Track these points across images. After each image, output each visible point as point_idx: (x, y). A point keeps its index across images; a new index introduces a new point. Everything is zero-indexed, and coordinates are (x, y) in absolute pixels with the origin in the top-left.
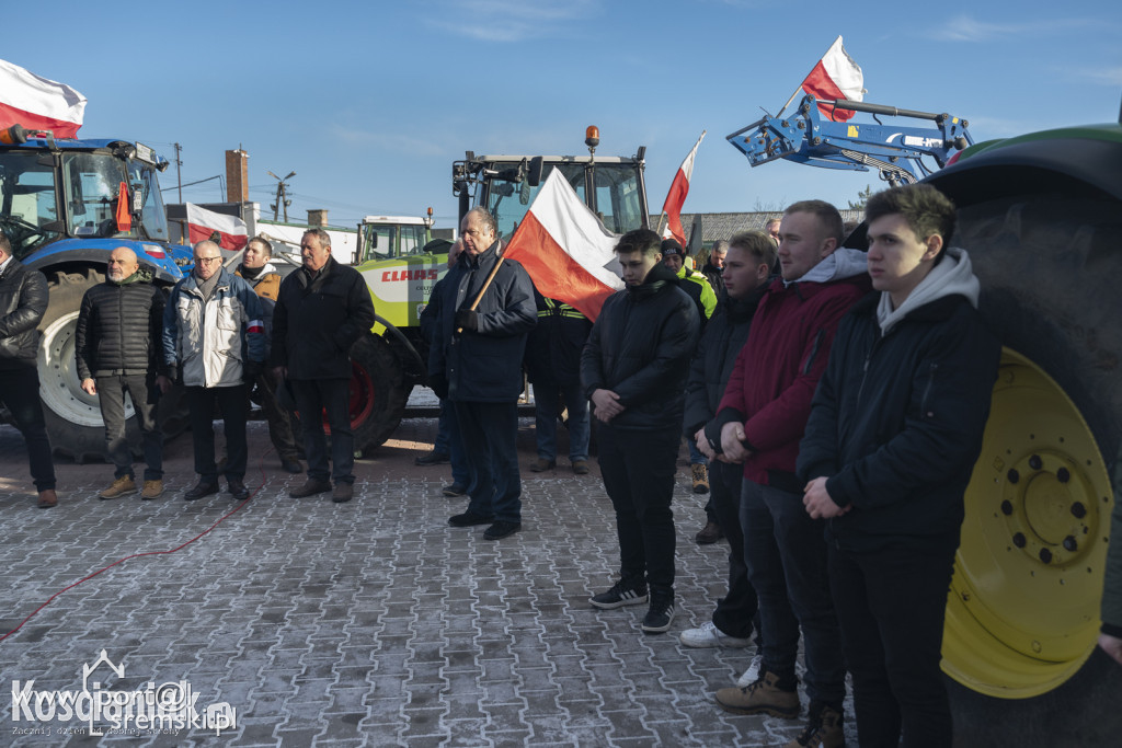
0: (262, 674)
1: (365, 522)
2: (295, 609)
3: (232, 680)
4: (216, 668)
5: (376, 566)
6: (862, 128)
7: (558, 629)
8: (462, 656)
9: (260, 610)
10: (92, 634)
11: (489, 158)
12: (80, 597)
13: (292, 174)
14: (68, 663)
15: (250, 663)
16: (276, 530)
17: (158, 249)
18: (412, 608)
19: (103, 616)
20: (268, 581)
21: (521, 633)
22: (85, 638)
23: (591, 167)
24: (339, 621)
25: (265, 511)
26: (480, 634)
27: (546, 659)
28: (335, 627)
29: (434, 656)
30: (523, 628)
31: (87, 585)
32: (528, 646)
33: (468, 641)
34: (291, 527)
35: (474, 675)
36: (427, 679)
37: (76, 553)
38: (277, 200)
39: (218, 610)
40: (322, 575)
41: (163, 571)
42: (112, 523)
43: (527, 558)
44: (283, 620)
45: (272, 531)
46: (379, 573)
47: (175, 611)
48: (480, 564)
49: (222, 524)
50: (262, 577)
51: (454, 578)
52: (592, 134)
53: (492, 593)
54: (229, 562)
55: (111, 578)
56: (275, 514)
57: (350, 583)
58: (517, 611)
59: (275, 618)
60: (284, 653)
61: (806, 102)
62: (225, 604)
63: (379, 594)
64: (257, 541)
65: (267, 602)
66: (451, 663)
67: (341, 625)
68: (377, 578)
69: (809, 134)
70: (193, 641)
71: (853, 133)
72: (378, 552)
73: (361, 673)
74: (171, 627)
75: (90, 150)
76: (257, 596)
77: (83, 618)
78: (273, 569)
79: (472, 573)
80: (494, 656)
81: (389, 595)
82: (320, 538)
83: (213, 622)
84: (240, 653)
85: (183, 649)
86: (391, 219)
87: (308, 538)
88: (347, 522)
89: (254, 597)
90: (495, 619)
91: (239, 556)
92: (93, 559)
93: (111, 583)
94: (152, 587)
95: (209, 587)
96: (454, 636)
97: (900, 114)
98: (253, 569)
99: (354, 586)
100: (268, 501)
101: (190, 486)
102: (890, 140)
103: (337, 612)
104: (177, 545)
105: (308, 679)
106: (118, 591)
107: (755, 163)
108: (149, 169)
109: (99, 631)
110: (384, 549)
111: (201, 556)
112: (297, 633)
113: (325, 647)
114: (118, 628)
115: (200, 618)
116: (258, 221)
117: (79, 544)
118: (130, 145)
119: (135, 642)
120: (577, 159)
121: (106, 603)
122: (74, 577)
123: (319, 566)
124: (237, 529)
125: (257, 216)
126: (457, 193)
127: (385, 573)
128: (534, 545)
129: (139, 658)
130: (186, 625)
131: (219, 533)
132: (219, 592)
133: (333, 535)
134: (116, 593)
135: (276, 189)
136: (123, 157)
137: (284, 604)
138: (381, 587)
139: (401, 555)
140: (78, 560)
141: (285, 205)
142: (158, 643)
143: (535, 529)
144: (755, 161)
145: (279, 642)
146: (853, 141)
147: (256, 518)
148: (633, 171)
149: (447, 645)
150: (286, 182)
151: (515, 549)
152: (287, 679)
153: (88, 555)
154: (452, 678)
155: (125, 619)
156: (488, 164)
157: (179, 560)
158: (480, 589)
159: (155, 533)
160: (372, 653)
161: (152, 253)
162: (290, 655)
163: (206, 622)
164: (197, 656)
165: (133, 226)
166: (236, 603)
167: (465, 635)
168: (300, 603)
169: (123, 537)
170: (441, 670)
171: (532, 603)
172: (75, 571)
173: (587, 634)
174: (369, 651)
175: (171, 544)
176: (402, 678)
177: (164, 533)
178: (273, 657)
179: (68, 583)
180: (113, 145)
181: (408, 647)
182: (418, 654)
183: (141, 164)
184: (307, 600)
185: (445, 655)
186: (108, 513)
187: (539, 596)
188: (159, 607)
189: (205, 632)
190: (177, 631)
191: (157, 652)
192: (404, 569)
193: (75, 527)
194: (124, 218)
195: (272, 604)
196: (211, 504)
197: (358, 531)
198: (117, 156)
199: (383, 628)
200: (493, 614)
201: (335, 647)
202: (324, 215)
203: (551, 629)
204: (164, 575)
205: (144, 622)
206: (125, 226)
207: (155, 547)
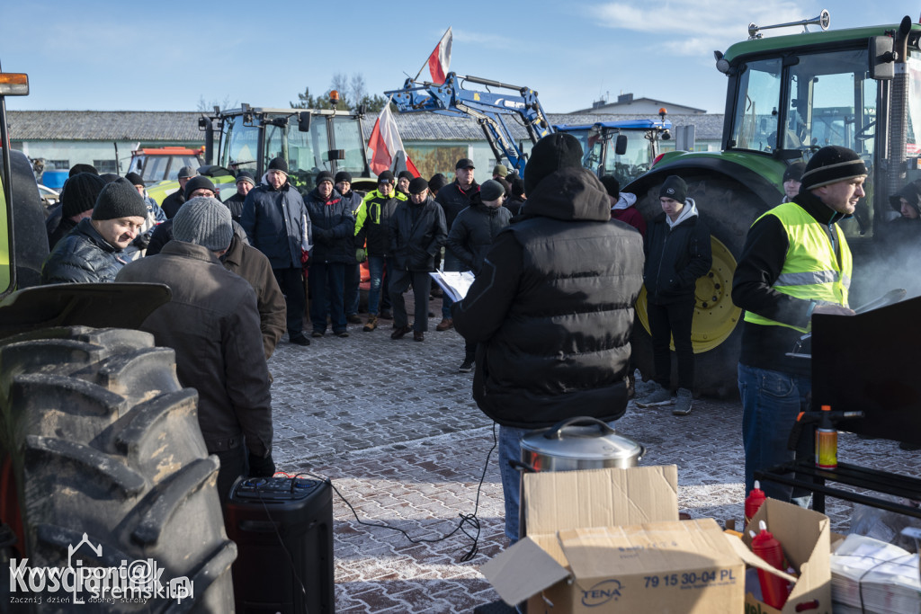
6: (481, 94)
69: (454, 97)
71: (476, 97)
97: (502, 86)
102: (497, 103)
146: (477, 102)
156: (264, 114)
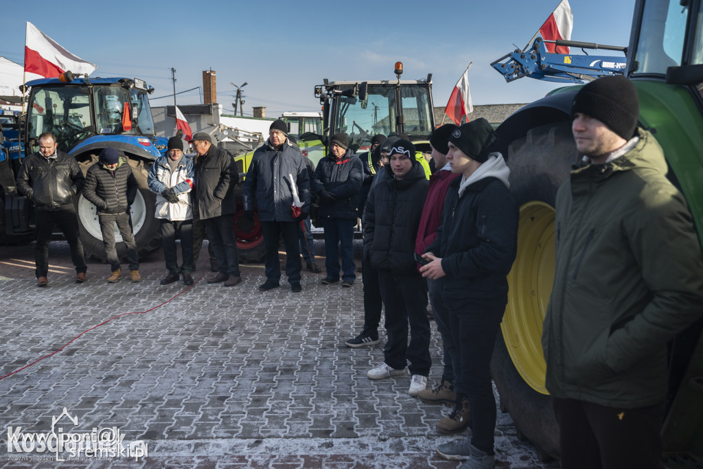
0: (182, 375)
1: (255, 299)
2: (205, 343)
3: (165, 377)
4: (158, 372)
5: (254, 322)
6: (574, 58)
7: (345, 359)
8: (288, 370)
9: (187, 344)
10: (99, 353)
11: (337, 83)
12: (96, 334)
13: (245, 84)
14: (85, 366)
15: (176, 370)
16: (204, 302)
17: (146, 141)
18: (268, 346)
19: (106, 344)
20: (194, 329)
21: (323, 360)
22: (95, 355)
23: (399, 87)
24: (227, 350)
25: (200, 291)
26: (301, 359)
27: (333, 374)
28: (224, 354)
29: (273, 370)
30: (325, 358)
31: (100, 328)
32: (325, 367)
33: (294, 363)
34: (213, 300)
35: (292, 380)
36: (266, 381)
37: (96, 312)
38: (236, 101)
39: (165, 343)
40: (224, 327)
41: (140, 322)
42: (117, 296)
43: (340, 321)
44: (198, 349)
45: (202, 303)
46: (255, 327)
47: (142, 343)
48: (312, 323)
49: (176, 298)
50: (191, 327)
51: (295, 330)
52: (398, 67)
53: (314, 339)
54: (175, 318)
55: (113, 325)
56: (206, 294)
57: (238, 331)
58: (325, 348)
59: (194, 348)
60: (195, 366)
61: (537, 42)
62: (169, 340)
63: (252, 338)
64: (193, 308)
65: (192, 340)
66: (281, 374)
67: (227, 353)
68: (253, 329)
69: (539, 62)
70: (149, 358)
71: (567, 61)
72: (257, 315)
73: (232, 377)
74: (139, 351)
75: (109, 84)
76: (187, 337)
77: (95, 345)
78: (198, 323)
79: (306, 328)
80: (305, 371)
81: (257, 338)
82: (228, 307)
83: (161, 349)
84: (172, 365)
85: (143, 362)
86: (299, 114)
87: (220, 307)
88: (244, 299)
89: (185, 337)
90: (311, 352)
91: (181, 316)
92: (104, 315)
93: (112, 328)
94: (133, 331)
95: (162, 331)
96: (287, 360)
97: (599, 48)
98: (188, 322)
99: (240, 333)
100: (203, 286)
101: (163, 277)
102: (592, 65)
103: (227, 346)
104: (150, 309)
105: (204, 378)
106: (115, 332)
107: (509, 80)
108: (142, 94)
109: (103, 351)
110: (261, 314)
111: (161, 315)
112: (204, 356)
113: (217, 363)
114: (112, 351)
115: (155, 346)
116: (221, 115)
117: (99, 307)
118: (131, 80)
119: (120, 358)
120: (390, 83)
121: (108, 338)
122: (93, 324)
123: (223, 322)
124: (183, 301)
125: (220, 112)
126: (323, 103)
127: (258, 327)
128: (346, 314)
129: (120, 365)
130: (147, 350)
131: (173, 303)
132: (167, 334)
133: (235, 306)
134: (114, 333)
135: (235, 94)
136: (127, 87)
137: (201, 341)
138: (254, 334)
139: (269, 317)
140: (96, 316)
141: (241, 103)
142: (131, 358)
143: (350, 305)
144: (508, 78)
145: (193, 360)
146: (568, 66)
147: (195, 295)
148: (424, 89)
149: (282, 364)
150: (242, 89)
151: (335, 315)
152: (193, 378)
153: (102, 313)
154: (280, 381)
155: (117, 346)
156: (336, 87)
157: (149, 317)
158: (308, 336)
159: (139, 302)
160: (241, 367)
161: (143, 143)
162: (197, 366)
163: (157, 349)
164: (150, 365)
165: (133, 127)
166: (174, 340)
167: (293, 360)
168: (209, 341)
169: (121, 304)
170: (275, 377)
171: (335, 345)
172: (94, 321)
173: (360, 362)
174: (239, 366)
175: (146, 308)
176: (253, 380)
177: (144, 302)
178: (189, 367)
179: (90, 327)
180: (121, 81)
181: (260, 365)
182: (264, 369)
183: (138, 91)
184: (212, 339)
185: (279, 369)
186: (116, 291)
187: (340, 341)
188: (135, 340)
189: (156, 353)
190: (142, 352)
191: (130, 363)
192: (269, 325)
193: (98, 298)
194: (127, 123)
195: (194, 341)
196: (172, 287)
197: (249, 304)
198: (124, 87)
199: (250, 355)
200: (311, 350)
201: (222, 364)
202: (263, 110)
203: (341, 359)
204: (140, 324)
205: (126, 348)
206: (128, 128)
207: (138, 310)
